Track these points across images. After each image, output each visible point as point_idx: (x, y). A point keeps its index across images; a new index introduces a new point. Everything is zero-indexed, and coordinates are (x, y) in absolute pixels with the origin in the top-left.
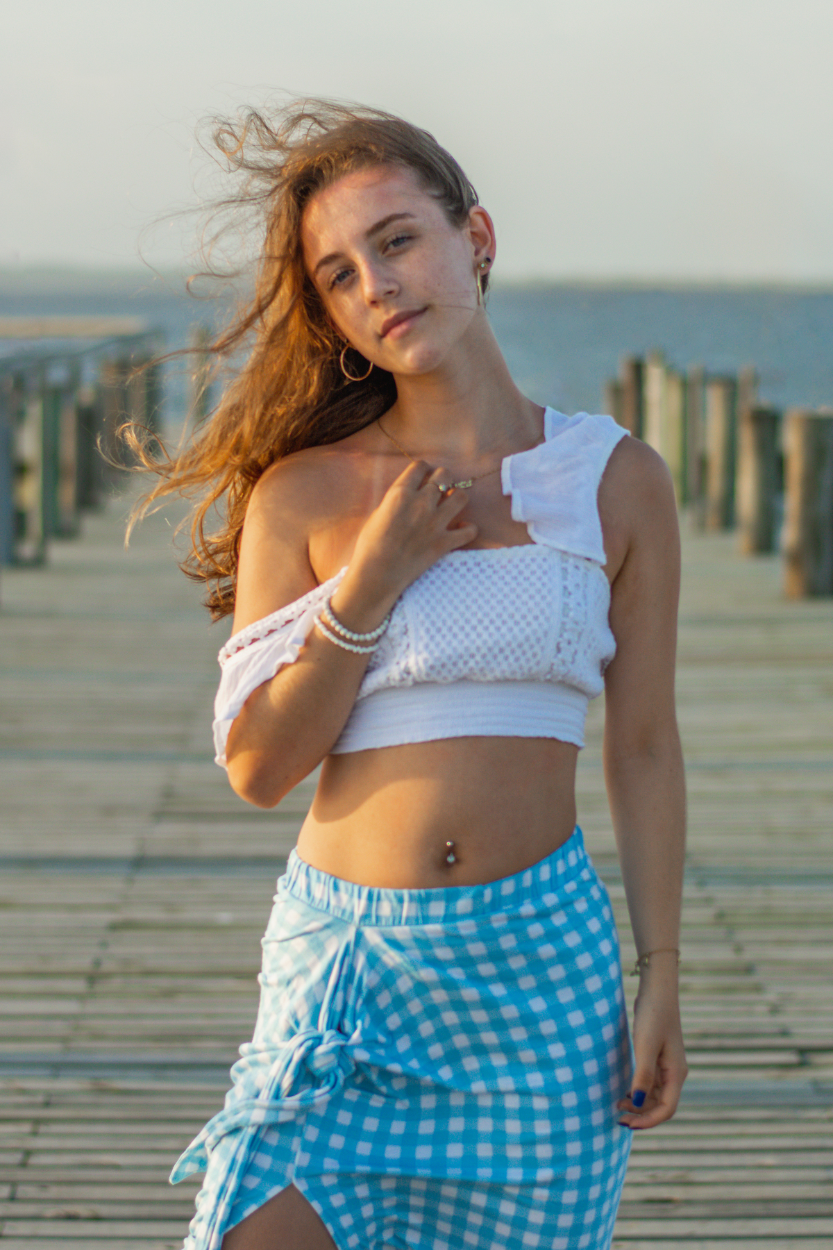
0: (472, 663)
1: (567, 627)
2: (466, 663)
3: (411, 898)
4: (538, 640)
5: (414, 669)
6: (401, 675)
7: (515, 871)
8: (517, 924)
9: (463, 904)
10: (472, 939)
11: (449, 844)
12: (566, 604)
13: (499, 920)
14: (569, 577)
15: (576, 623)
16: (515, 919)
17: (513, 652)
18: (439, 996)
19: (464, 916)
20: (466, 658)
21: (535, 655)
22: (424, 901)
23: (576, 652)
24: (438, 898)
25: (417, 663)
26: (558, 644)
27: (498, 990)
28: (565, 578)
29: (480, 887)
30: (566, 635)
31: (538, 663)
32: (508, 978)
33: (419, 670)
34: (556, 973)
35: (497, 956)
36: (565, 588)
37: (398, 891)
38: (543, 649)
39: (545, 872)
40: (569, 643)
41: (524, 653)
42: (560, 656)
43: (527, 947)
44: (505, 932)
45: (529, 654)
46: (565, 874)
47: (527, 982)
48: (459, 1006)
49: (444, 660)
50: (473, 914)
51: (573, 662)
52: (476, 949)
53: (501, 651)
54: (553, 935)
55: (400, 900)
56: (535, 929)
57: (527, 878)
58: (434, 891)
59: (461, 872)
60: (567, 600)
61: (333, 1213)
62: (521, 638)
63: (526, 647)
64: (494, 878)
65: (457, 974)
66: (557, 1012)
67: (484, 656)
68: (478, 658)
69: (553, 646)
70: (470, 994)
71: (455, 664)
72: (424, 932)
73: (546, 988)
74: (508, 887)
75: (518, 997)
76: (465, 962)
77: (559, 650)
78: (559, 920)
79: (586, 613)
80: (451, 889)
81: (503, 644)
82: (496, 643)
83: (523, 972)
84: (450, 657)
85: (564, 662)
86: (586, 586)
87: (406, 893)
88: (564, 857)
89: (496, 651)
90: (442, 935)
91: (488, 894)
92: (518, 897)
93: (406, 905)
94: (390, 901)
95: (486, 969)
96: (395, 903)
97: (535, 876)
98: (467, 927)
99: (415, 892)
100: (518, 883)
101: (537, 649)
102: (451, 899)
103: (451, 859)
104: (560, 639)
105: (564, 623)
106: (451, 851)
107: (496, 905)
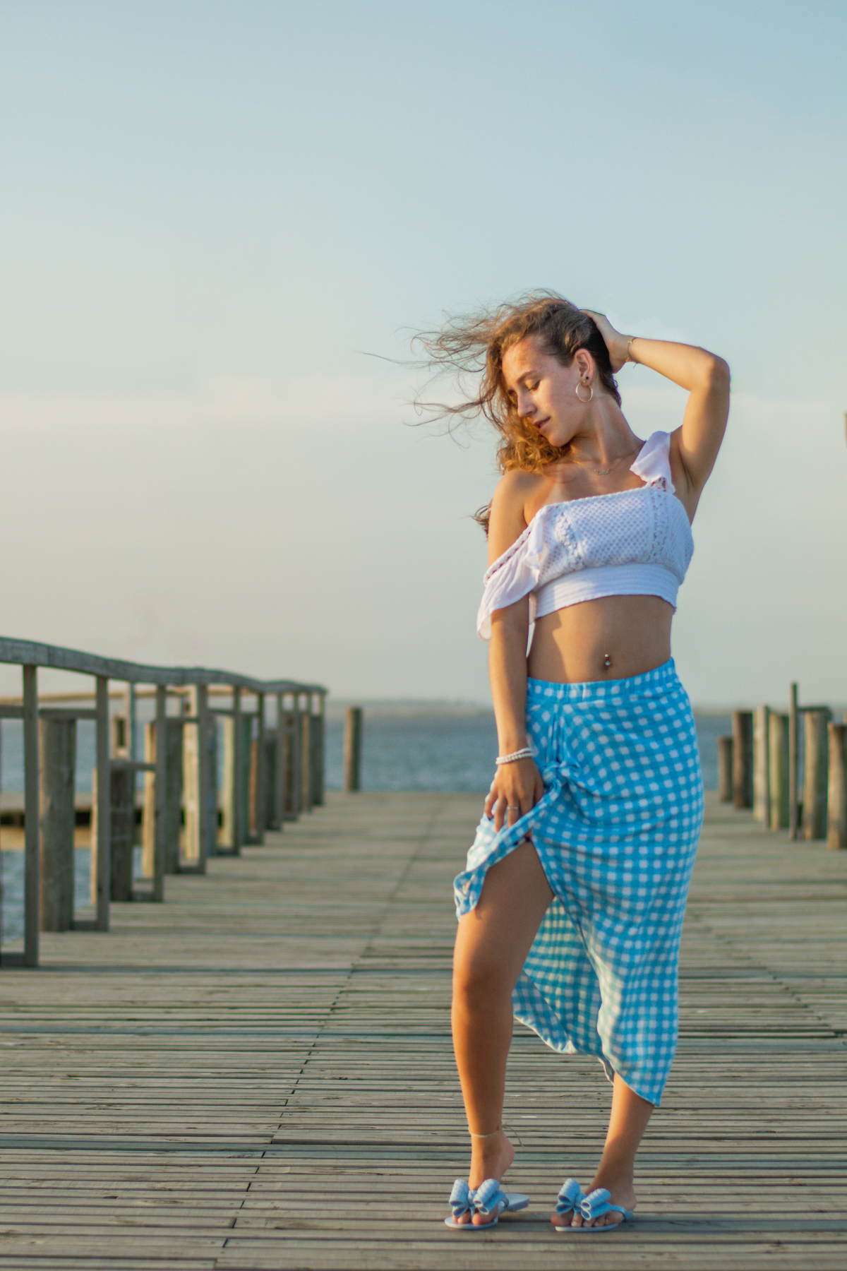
0: (612, 548)
1: (658, 525)
2: (609, 549)
3: (588, 687)
4: (644, 533)
5: (582, 555)
6: (576, 559)
7: (642, 672)
8: (643, 700)
9: (615, 689)
10: (620, 708)
11: (606, 656)
12: (656, 514)
13: (633, 698)
14: (656, 501)
15: (663, 522)
16: (641, 698)
17: (632, 540)
18: (603, 740)
19: (615, 696)
20: (608, 546)
21: (643, 541)
22: (593, 688)
23: (665, 538)
24: (601, 686)
25: (583, 552)
26: (654, 534)
27: (634, 736)
28: (653, 502)
29: (623, 680)
30: (658, 529)
31: (646, 545)
32: (638, 730)
33: (585, 555)
34: (663, 729)
35: (633, 718)
36: (654, 506)
37: (580, 684)
38: (647, 537)
39: (656, 675)
40: (661, 533)
41: (637, 540)
42: (656, 540)
43: (648, 714)
44: (637, 704)
45: (640, 541)
46: (667, 678)
47: (648, 733)
48: (614, 744)
49: (597, 548)
50: (620, 694)
51: (664, 543)
52: (622, 713)
53: (626, 540)
54: (661, 709)
55: (581, 688)
56: (652, 705)
57: (648, 676)
58: (599, 682)
59: (613, 671)
60: (656, 512)
61: (547, 858)
62: (635, 533)
63: (638, 537)
64: (631, 675)
65: (612, 727)
66: (664, 750)
67: (617, 544)
68: (615, 545)
69: (651, 536)
70: (620, 737)
71: (603, 550)
72: (594, 704)
73: (658, 737)
74: (638, 681)
75: (644, 740)
76: (617, 720)
77: (655, 537)
78: (664, 701)
79: (668, 517)
80: (609, 682)
81: (626, 537)
82: (623, 537)
83: (646, 728)
84: (600, 547)
85: (659, 543)
86: (666, 504)
87: (584, 684)
88: (666, 669)
89: (623, 541)
90: (604, 706)
91: (628, 684)
92: (644, 686)
93: (584, 691)
94: (576, 689)
95: (627, 725)
96: (579, 690)
97: (652, 677)
98: (617, 701)
99: (589, 683)
100: (643, 679)
101: (644, 537)
102: (608, 687)
103: (608, 664)
104: (655, 531)
105: (656, 523)
106: (608, 659)
107: (632, 689)
